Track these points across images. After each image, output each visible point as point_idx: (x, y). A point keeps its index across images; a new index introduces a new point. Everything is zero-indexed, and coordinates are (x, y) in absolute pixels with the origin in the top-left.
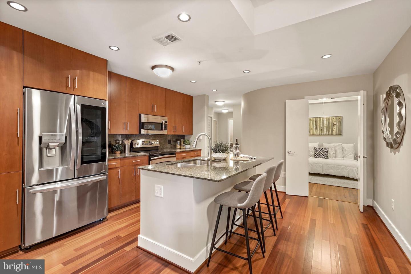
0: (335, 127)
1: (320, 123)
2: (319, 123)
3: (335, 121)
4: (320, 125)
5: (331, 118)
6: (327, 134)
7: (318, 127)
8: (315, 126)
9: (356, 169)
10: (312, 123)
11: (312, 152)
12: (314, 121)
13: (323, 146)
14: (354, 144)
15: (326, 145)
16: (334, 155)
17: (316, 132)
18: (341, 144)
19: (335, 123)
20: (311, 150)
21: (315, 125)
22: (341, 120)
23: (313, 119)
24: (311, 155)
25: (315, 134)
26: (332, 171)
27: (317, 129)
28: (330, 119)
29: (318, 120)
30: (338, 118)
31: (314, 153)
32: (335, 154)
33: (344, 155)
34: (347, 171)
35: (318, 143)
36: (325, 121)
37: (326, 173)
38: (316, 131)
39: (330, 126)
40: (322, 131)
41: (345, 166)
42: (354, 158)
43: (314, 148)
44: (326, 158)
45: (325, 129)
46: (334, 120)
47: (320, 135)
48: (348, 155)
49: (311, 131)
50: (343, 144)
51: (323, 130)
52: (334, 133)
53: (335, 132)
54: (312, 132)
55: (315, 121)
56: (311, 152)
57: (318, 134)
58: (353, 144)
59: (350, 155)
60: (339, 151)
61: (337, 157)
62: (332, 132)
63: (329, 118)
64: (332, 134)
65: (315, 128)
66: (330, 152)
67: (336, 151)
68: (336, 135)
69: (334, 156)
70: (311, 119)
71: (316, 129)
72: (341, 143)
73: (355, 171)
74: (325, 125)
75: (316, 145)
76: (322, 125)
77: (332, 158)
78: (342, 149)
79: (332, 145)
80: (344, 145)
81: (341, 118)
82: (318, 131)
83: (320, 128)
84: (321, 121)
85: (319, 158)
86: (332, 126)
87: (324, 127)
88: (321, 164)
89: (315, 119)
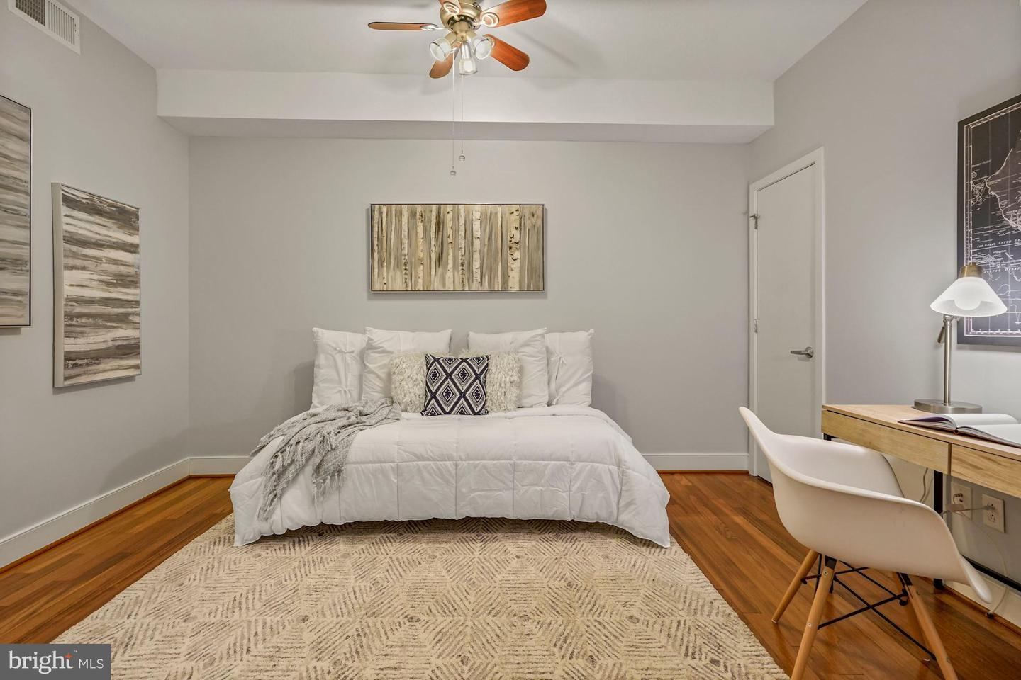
0: (517, 254)
1: (456, 231)
2: (450, 232)
3: (517, 225)
4: (455, 244)
5: (500, 209)
6: (486, 286)
7: (448, 254)
8: (433, 248)
9: (614, 468)
10: (420, 229)
11: (412, 386)
12: (430, 219)
13: (468, 347)
14: (592, 331)
15: (480, 343)
16: (513, 393)
17: (437, 280)
18: (543, 336)
19: (517, 234)
20: (408, 372)
21: (433, 243)
22: (540, 222)
23: (428, 214)
24: (407, 399)
25: (436, 286)
26: (506, 495)
27: (443, 263)
28: (496, 214)
29: (449, 217)
30: (527, 211)
31: (420, 390)
32: (519, 385)
33: (553, 386)
34: (574, 489)
35: (446, 334)
36: (477, 225)
37: (473, 515)
38: (440, 270)
39: (496, 248)
40: (466, 272)
41: (567, 459)
42: (589, 400)
43: (426, 357)
44: (478, 413)
45: (476, 265)
46: (514, 221)
47: (454, 294)
48: (568, 386)
49: (416, 273)
50: (548, 336)
51: (465, 266)
52: (514, 284)
53: (517, 279)
54: (421, 275)
55: (434, 221)
56: (407, 385)
57: (449, 286)
58: (587, 334)
59: (577, 384)
60: (535, 371)
61: (525, 402)
62: (506, 277)
63: (494, 212)
64: (505, 290)
65: (433, 255)
66: (497, 378)
67: (521, 370)
68: (524, 291)
69: (514, 399)
70: (419, 209)
71: (440, 260)
72: (540, 331)
73: (607, 480)
74: (477, 243)
75: (437, 344)
76: (462, 242)
77: (506, 410)
78: (545, 361)
79: (507, 337)
80: (553, 339)
81: (539, 213)
82: (449, 274)
83: (454, 257)
84: (462, 221)
85: (444, 416)
86: (505, 248)
87: (471, 253)
88: (450, 458)
89: (434, 213)
